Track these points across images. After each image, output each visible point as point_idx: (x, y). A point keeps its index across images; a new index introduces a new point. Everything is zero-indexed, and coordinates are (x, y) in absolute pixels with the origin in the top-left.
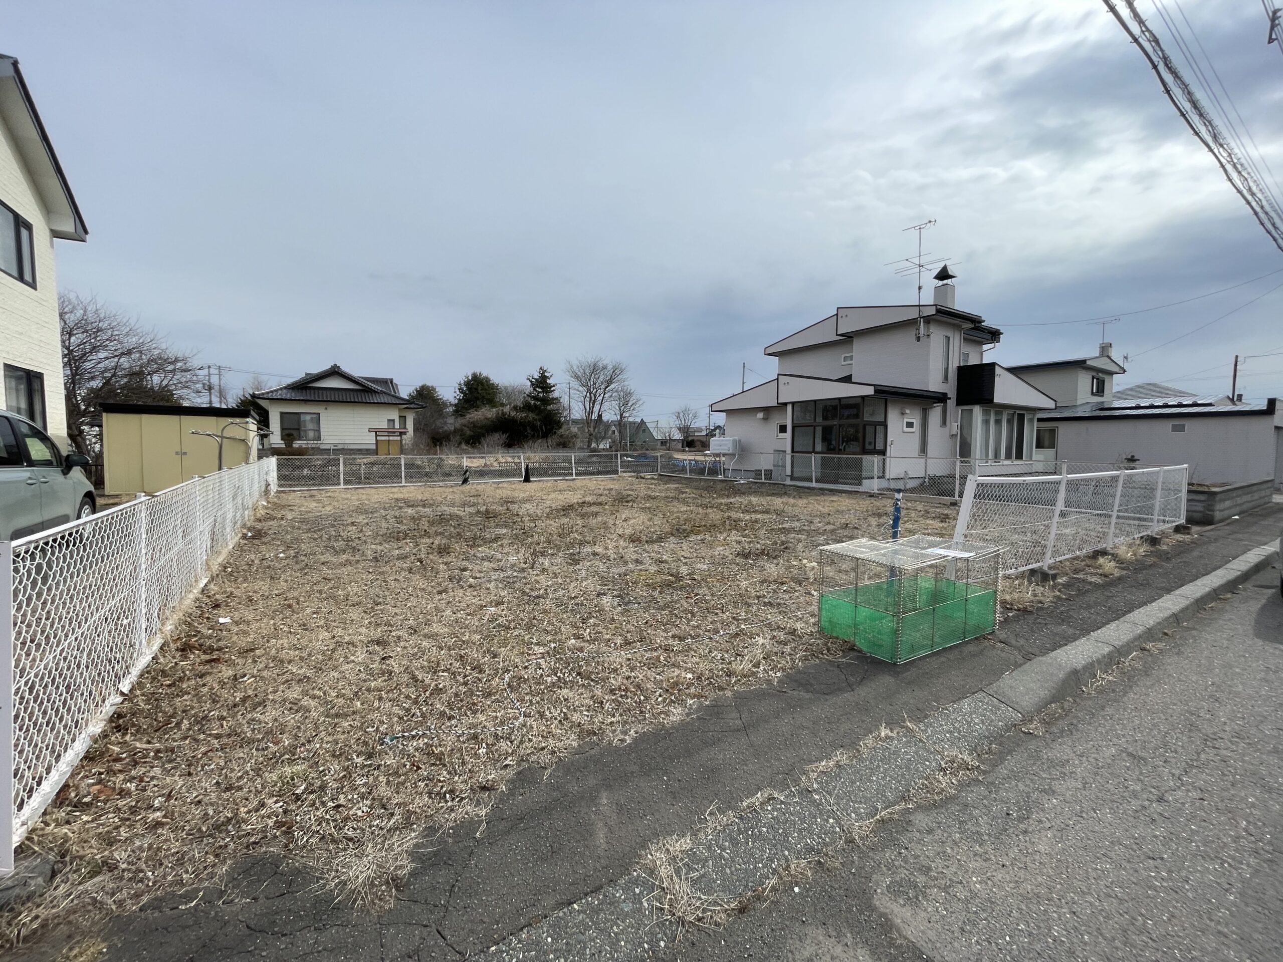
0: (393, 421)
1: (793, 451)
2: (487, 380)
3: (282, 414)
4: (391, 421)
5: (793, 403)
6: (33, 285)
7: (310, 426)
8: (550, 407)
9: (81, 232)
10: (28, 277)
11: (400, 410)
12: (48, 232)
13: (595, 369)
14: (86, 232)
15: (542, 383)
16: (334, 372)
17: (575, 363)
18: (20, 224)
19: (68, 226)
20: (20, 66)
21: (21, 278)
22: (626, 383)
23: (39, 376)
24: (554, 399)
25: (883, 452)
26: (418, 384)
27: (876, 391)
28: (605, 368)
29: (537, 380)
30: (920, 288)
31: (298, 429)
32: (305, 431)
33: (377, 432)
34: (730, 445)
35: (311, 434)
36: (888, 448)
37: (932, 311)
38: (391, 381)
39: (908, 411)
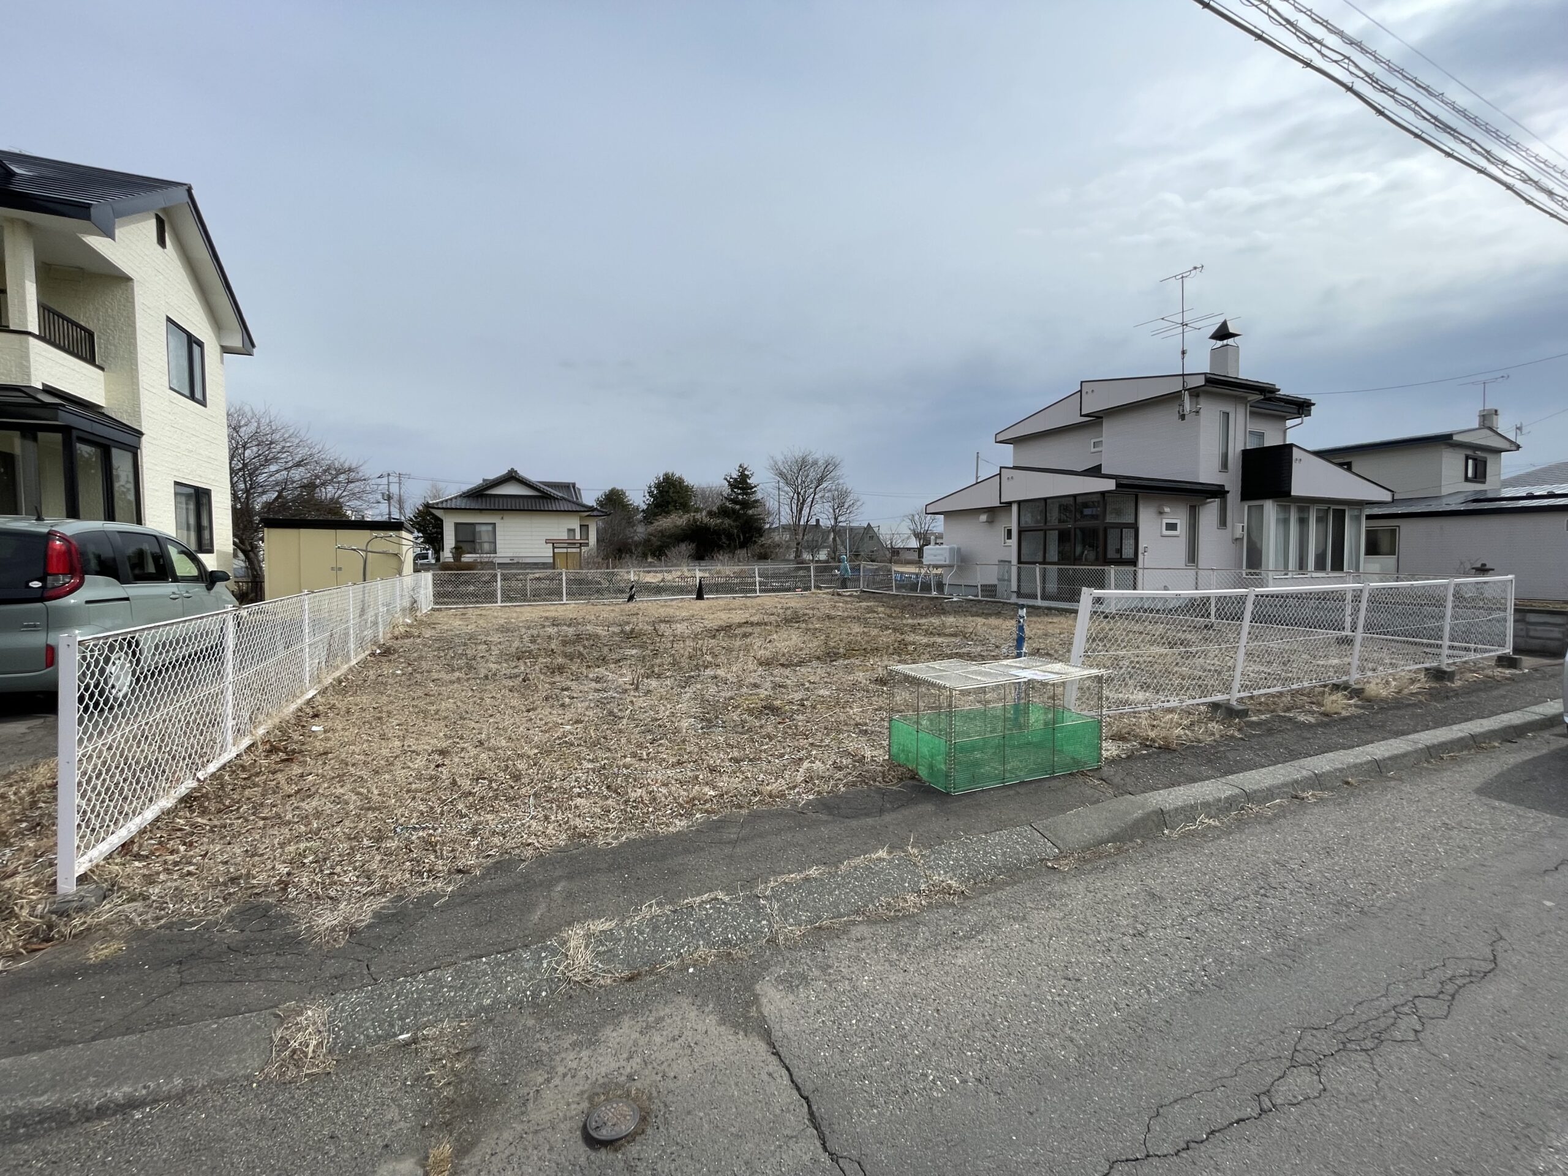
0: (574, 530)
1: (1020, 562)
2: (680, 481)
3: (457, 525)
4: (571, 531)
5: (1019, 503)
6: (203, 403)
7: (485, 538)
8: (750, 512)
9: (248, 345)
10: (198, 395)
11: (581, 518)
12: (218, 348)
13: (803, 464)
14: (253, 345)
15: (741, 483)
16: (511, 477)
17: (780, 458)
18: (192, 341)
19: (236, 341)
20: (193, 192)
21: (192, 397)
22: (841, 481)
23: (207, 493)
24: (756, 501)
25: (1133, 562)
26: (608, 488)
27: (1118, 485)
28: (815, 463)
29: (735, 479)
30: (1183, 353)
31: (473, 541)
32: (480, 543)
33: (554, 544)
34: (947, 555)
35: (486, 547)
36: (1140, 557)
37: (1201, 381)
38: (574, 485)
39: (1167, 510)
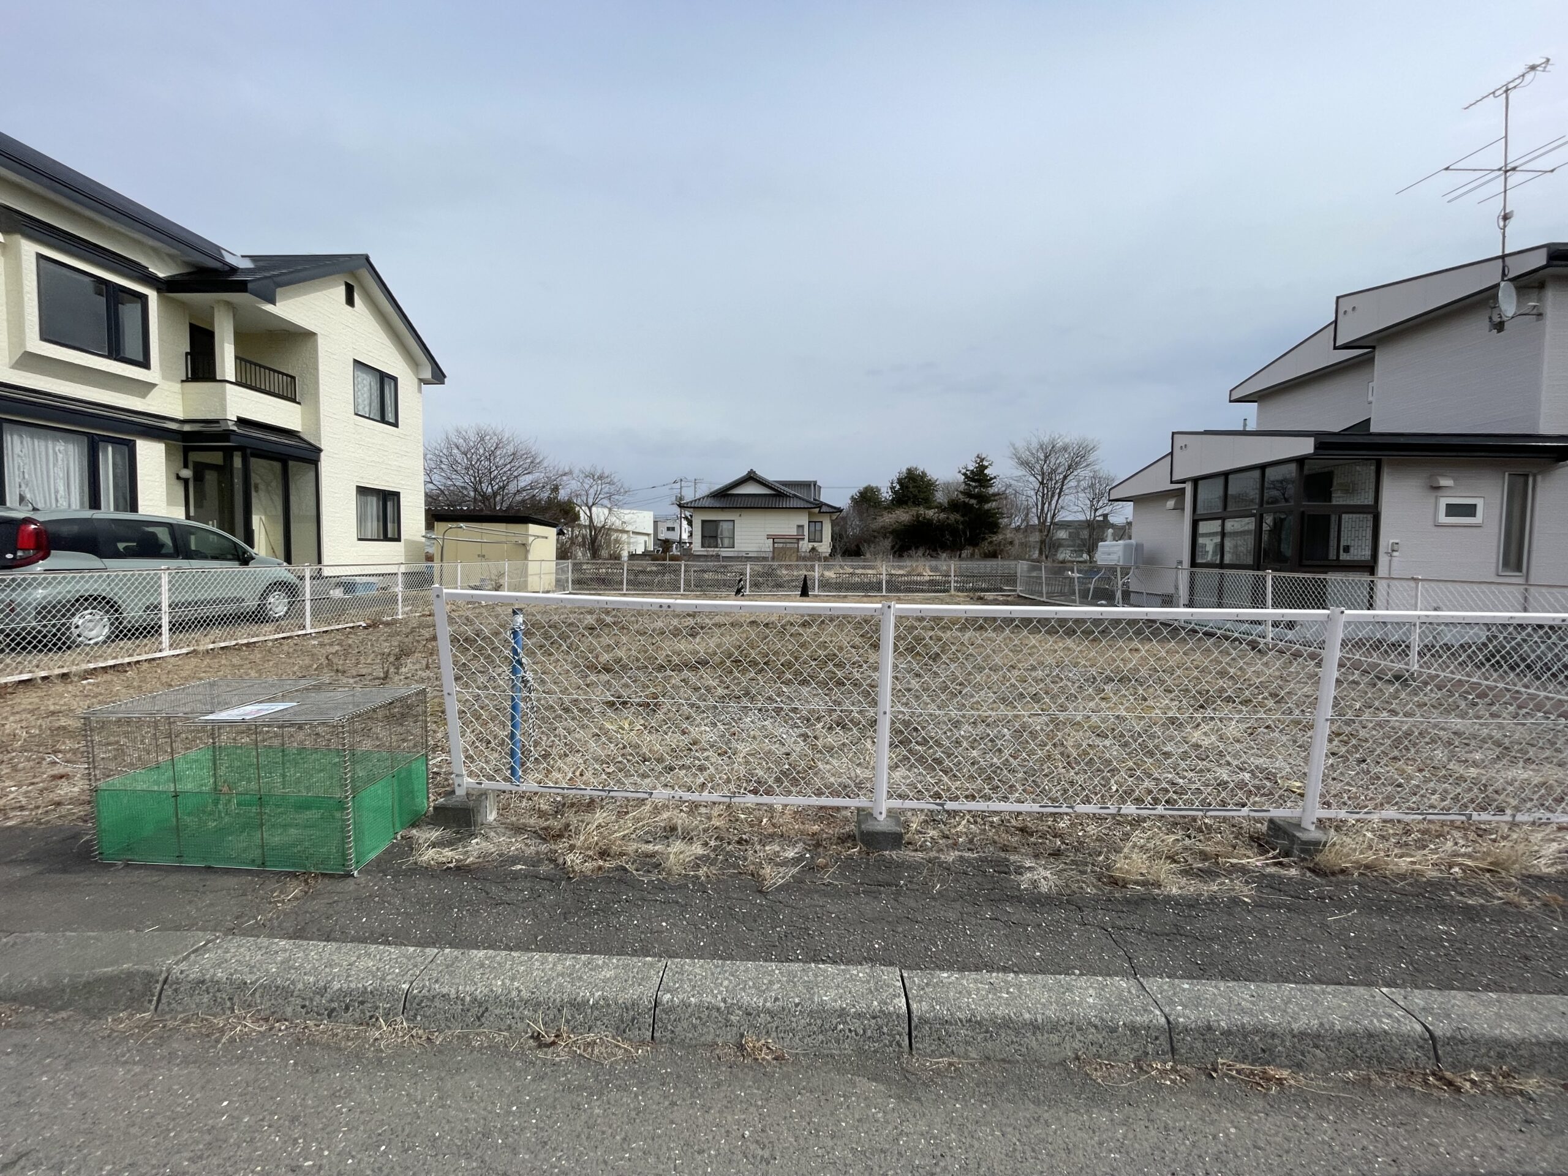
0: (802, 527)
1: (1194, 564)
2: (924, 474)
3: (703, 522)
4: (800, 527)
5: (1196, 481)
6: (396, 425)
7: (726, 534)
8: (987, 506)
9: (439, 376)
10: (390, 417)
11: (810, 514)
12: (416, 380)
13: (1049, 451)
14: (444, 376)
15: (978, 477)
16: (751, 478)
17: (1021, 445)
18: (385, 380)
19: (427, 374)
20: (372, 260)
21: (383, 420)
23: (396, 495)
24: (994, 495)
25: (1370, 567)
27: (1319, 446)
28: (1065, 449)
29: (972, 472)
30: (1506, 218)
31: (716, 537)
32: (722, 539)
33: (774, 538)
35: (726, 542)
36: (1383, 559)
37: (1540, 259)
38: (815, 483)
